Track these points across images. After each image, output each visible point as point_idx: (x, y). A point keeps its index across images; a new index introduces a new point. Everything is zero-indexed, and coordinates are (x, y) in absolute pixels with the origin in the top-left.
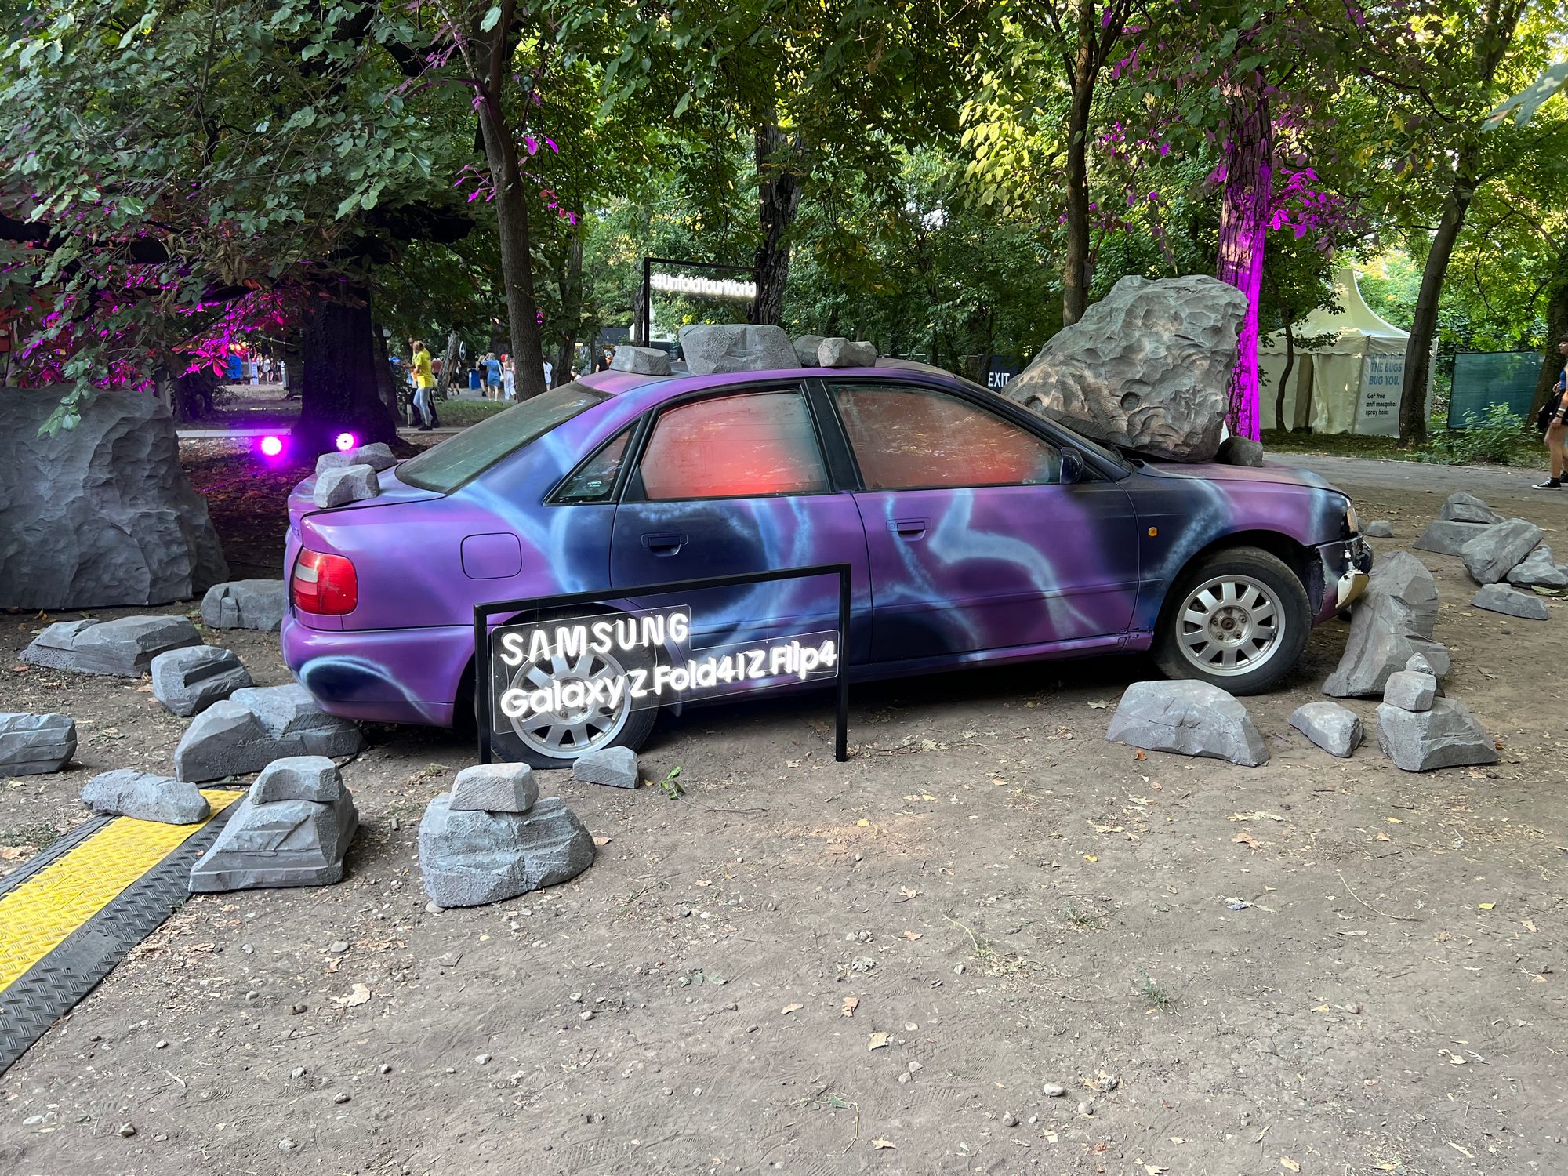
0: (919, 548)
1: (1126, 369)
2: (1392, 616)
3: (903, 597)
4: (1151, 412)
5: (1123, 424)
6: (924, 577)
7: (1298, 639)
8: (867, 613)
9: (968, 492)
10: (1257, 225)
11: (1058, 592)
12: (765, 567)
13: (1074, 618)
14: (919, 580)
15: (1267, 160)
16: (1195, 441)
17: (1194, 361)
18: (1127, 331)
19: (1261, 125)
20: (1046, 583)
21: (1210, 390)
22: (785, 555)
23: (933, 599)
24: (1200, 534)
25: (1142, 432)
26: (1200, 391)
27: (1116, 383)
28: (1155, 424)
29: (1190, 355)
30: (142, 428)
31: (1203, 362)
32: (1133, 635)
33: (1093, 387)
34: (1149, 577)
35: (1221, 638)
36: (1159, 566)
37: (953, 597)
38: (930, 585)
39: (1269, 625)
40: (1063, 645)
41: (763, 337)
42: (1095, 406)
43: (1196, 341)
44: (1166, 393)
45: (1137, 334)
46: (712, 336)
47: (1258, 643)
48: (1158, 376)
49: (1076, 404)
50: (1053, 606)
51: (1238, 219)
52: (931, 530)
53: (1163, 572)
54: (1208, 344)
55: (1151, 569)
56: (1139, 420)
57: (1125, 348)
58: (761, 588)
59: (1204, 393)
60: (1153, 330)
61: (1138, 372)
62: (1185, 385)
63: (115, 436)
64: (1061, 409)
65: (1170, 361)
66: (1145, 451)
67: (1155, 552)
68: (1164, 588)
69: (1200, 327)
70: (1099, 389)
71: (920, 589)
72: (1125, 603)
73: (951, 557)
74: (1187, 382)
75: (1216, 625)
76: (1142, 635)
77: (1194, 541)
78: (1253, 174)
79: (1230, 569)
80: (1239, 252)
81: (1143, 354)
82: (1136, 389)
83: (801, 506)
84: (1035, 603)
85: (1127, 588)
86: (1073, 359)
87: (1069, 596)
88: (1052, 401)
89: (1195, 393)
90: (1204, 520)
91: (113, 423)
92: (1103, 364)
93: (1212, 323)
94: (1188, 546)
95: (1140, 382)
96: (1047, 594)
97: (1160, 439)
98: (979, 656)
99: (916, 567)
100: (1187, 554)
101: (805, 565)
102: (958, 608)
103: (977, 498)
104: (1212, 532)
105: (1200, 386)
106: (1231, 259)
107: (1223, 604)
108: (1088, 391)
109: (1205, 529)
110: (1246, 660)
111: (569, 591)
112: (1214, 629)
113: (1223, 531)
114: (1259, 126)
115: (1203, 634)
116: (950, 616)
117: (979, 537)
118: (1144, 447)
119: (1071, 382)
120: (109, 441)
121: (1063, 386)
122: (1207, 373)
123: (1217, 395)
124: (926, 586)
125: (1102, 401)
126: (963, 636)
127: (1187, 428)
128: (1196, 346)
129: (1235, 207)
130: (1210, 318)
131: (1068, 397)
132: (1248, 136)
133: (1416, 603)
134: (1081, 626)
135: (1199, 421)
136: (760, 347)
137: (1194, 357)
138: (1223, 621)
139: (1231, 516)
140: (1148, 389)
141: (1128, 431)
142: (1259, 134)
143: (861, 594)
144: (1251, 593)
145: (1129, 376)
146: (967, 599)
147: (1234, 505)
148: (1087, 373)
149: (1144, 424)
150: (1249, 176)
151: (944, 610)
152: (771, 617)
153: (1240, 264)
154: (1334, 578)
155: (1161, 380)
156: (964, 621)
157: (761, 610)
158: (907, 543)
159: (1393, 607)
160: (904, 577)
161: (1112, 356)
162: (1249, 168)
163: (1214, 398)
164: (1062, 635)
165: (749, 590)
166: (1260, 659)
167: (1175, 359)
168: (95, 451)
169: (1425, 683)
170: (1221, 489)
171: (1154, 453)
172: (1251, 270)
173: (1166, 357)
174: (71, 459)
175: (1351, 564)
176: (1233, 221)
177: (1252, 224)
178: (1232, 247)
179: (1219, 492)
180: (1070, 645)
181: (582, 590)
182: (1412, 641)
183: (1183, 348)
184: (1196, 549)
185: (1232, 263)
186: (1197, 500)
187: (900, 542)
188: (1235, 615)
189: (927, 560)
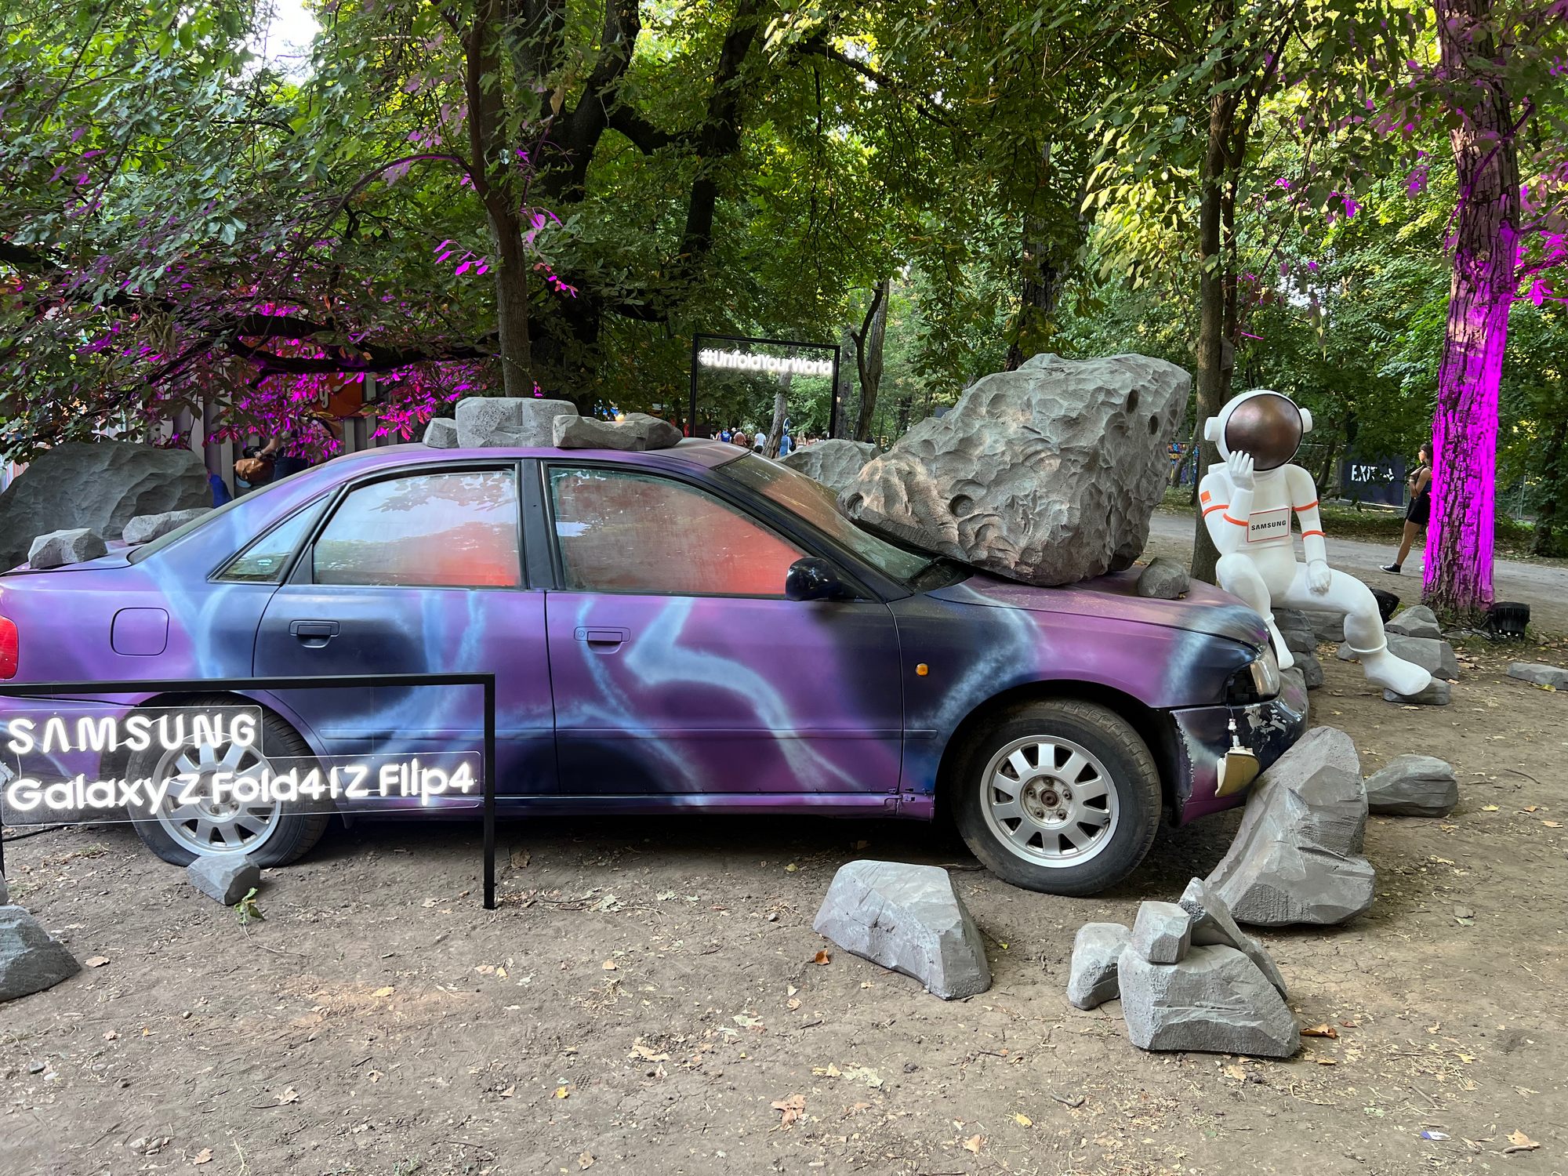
0: (614, 666)
1: (960, 466)
2: (1282, 818)
3: (592, 719)
4: (985, 521)
5: (954, 533)
6: (617, 697)
7: (1134, 832)
8: (548, 733)
9: (688, 601)
10: (1494, 299)
11: (793, 733)
12: (424, 669)
13: (820, 767)
14: (613, 702)
15: (1510, 220)
16: (1036, 559)
17: (1042, 460)
18: (966, 420)
19: (1502, 178)
20: (776, 719)
21: (1054, 497)
22: (449, 657)
23: (631, 725)
24: (989, 678)
25: (977, 545)
26: (1041, 497)
27: (947, 482)
28: (991, 534)
29: (1037, 452)
30: (172, 483)
31: (1052, 461)
32: (907, 797)
33: (921, 486)
34: (917, 726)
35: (1041, 815)
36: (931, 713)
37: (655, 725)
38: (627, 709)
39: (1103, 807)
40: (810, 799)
41: (537, 413)
42: (921, 509)
43: (1043, 435)
44: (1002, 498)
45: (977, 424)
46: (483, 411)
47: (1090, 830)
48: (993, 477)
49: (899, 508)
50: (788, 748)
51: (1470, 291)
52: (630, 642)
53: (937, 721)
54: (1055, 440)
55: (921, 716)
56: (971, 529)
57: (962, 440)
58: (420, 692)
59: (1045, 501)
60: (1001, 420)
61: (970, 471)
62: (1025, 489)
63: (142, 490)
64: (882, 511)
65: (1007, 458)
66: (987, 568)
67: (928, 696)
68: (941, 743)
69: (1049, 417)
70: (928, 489)
71: (614, 712)
72: (887, 755)
73: (652, 677)
74: (1029, 484)
75: (1034, 797)
76: (919, 799)
77: (980, 687)
78: (1489, 237)
79: (1046, 728)
80: (1469, 331)
81: (981, 448)
82: (969, 491)
83: (479, 602)
84: (762, 745)
85: (888, 737)
86: (907, 452)
87: (809, 738)
88: (872, 501)
89: (1034, 500)
90: (997, 661)
91: (140, 479)
92: (936, 458)
93: (1063, 413)
94: (972, 693)
95: (972, 482)
96: (777, 733)
97: (1000, 555)
98: (699, 801)
99: (608, 686)
100: (970, 702)
101: (472, 670)
102: (664, 738)
103: (695, 609)
104: (1006, 677)
105: (1041, 491)
106: (1459, 339)
107: (1036, 772)
108: (913, 491)
109: (998, 671)
110: (1074, 850)
111: (206, 676)
112: (1031, 802)
113: (1021, 677)
114: (1498, 181)
115: (1014, 808)
116: (652, 747)
117: (688, 656)
118: (983, 562)
119: (895, 480)
120: (134, 494)
121: (886, 484)
122: (1056, 476)
123: (1062, 503)
124: (622, 710)
125: (931, 503)
126: (675, 774)
127: (1023, 542)
128: (1043, 440)
129: (1465, 277)
130: (1061, 406)
131: (890, 498)
132: (1483, 192)
133: (1321, 803)
134: (833, 778)
135: (1038, 535)
136: (533, 423)
137: (1043, 455)
138: (1043, 793)
139: (1037, 658)
140: (983, 492)
141: (960, 542)
142: (1498, 190)
143: (540, 710)
144: (1077, 761)
145: (962, 475)
146: (673, 727)
147: (1046, 645)
148: (921, 470)
149: (978, 534)
150: (1484, 240)
151: (643, 740)
152: (432, 727)
153: (1470, 345)
154: (1208, 755)
155: (998, 482)
156: (673, 756)
157: (421, 716)
158: (598, 657)
159: (1288, 805)
160: (592, 694)
161: (944, 450)
162: (1484, 230)
163: (1057, 507)
164: (808, 787)
165: (406, 694)
166: (1090, 850)
167: (1015, 455)
168: (119, 503)
169: (1169, 926)
170: (1034, 623)
171: (997, 570)
172: (1485, 352)
173: (1003, 453)
174: (99, 509)
175: (1235, 738)
176: (1462, 293)
177: (1487, 298)
178: (1461, 326)
179: (1029, 627)
180: (818, 800)
181: (220, 676)
182: (1308, 855)
183: (1028, 443)
184: (982, 697)
185: (1461, 345)
186: (993, 632)
187: (589, 655)
188: (1058, 788)
189: (622, 678)
